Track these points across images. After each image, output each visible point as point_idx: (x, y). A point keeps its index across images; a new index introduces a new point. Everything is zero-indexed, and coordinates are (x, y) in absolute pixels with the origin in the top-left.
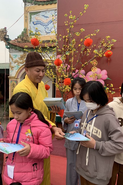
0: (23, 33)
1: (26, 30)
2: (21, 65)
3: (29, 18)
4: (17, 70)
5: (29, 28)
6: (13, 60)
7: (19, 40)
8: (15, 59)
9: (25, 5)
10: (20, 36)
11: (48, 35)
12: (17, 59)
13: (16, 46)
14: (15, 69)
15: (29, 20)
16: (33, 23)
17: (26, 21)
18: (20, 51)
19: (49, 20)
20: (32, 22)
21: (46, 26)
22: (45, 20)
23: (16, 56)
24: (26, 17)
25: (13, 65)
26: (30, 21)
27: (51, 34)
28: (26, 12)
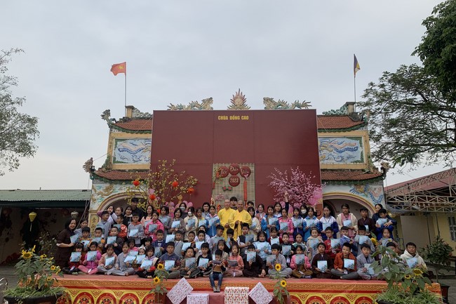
0: (107, 161)
1: (109, 157)
2: (106, 197)
3: (114, 144)
4: (100, 203)
5: (113, 155)
6: (95, 191)
7: (104, 169)
8: (98, 191)
9: (111, 130)
10: (104, 165)
11: (136, 163)
12: (101, 190)
13: (102, 177)
14: (97, 201)
15: (114, 146)
16: (119, 150)
17: (110, 147)
18: (106, 182)
19: (138, 148)
20: (117, 149)
21: (134, 154)
22: (133, 148)
23: (100, 187)
24: (110, 143)
25: (96, 197)
26: (116, 147)
27: (140, 163)
28: (111, 138)
